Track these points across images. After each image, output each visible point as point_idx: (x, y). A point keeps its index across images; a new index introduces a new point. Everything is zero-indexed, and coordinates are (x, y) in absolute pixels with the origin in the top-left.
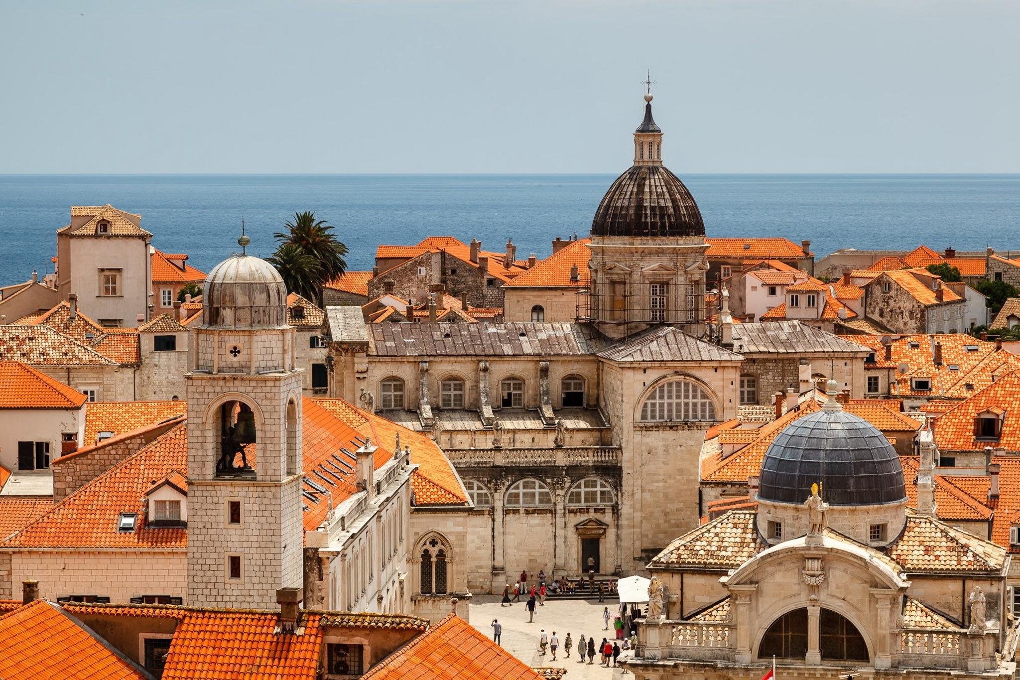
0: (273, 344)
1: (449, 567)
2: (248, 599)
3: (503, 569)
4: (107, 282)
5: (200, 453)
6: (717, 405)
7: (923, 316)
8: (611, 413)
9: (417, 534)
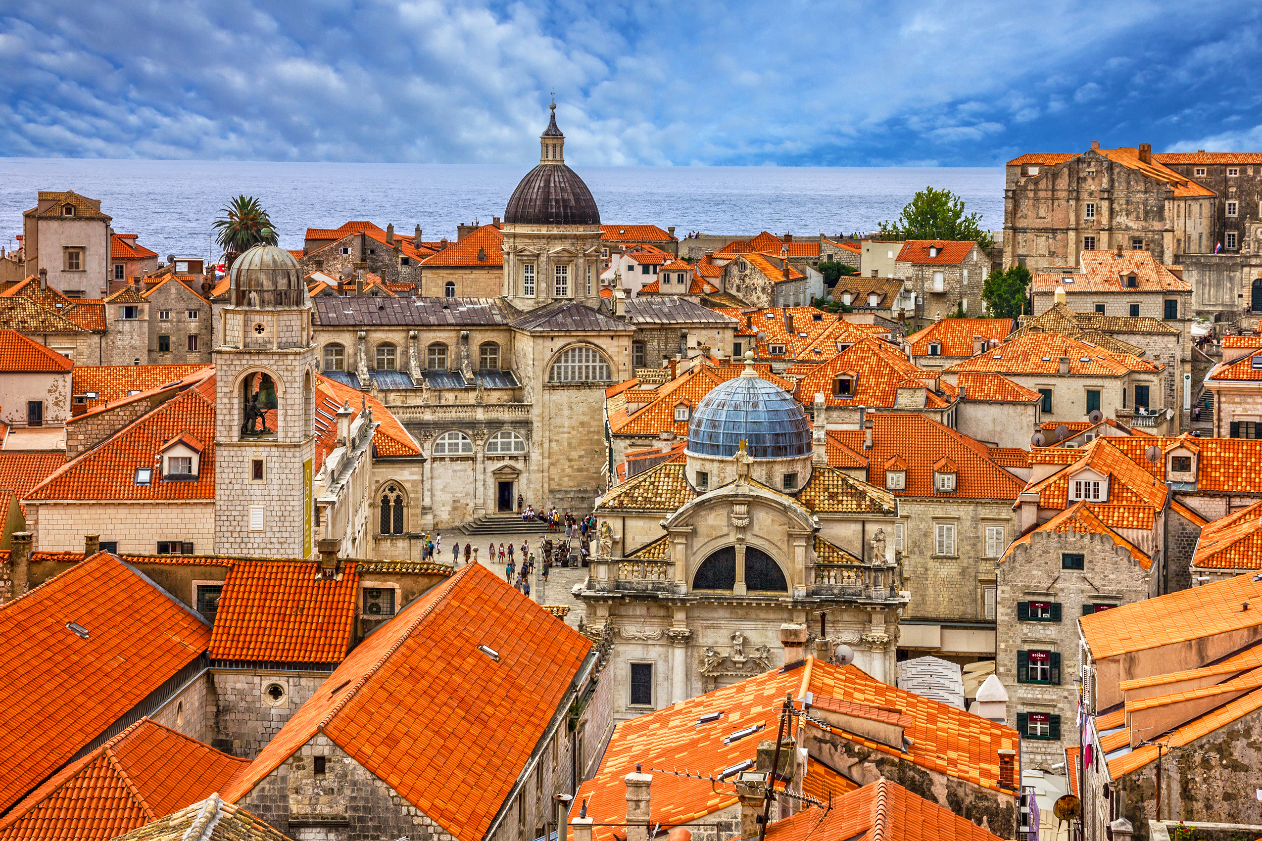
0: (293, 323)
1: (405, 510)
2: (269, 546)
3: (430, 508)
4: (71, 258)
5: (227, 417)
6: (613, 368)
7: (773, 291)
8: (523, 375)
9: (377, 482)
